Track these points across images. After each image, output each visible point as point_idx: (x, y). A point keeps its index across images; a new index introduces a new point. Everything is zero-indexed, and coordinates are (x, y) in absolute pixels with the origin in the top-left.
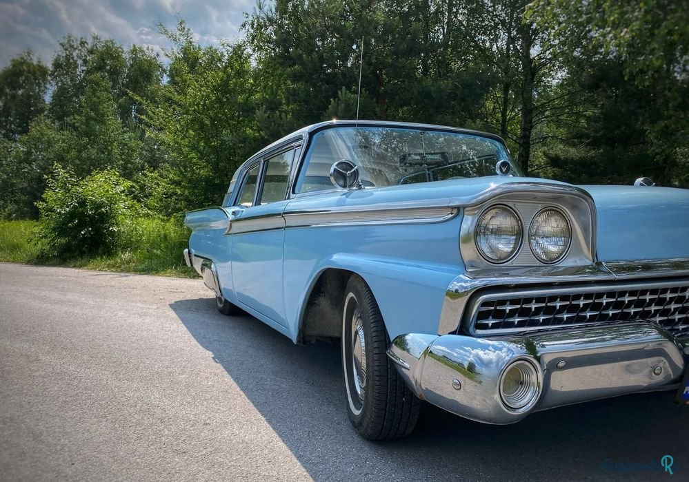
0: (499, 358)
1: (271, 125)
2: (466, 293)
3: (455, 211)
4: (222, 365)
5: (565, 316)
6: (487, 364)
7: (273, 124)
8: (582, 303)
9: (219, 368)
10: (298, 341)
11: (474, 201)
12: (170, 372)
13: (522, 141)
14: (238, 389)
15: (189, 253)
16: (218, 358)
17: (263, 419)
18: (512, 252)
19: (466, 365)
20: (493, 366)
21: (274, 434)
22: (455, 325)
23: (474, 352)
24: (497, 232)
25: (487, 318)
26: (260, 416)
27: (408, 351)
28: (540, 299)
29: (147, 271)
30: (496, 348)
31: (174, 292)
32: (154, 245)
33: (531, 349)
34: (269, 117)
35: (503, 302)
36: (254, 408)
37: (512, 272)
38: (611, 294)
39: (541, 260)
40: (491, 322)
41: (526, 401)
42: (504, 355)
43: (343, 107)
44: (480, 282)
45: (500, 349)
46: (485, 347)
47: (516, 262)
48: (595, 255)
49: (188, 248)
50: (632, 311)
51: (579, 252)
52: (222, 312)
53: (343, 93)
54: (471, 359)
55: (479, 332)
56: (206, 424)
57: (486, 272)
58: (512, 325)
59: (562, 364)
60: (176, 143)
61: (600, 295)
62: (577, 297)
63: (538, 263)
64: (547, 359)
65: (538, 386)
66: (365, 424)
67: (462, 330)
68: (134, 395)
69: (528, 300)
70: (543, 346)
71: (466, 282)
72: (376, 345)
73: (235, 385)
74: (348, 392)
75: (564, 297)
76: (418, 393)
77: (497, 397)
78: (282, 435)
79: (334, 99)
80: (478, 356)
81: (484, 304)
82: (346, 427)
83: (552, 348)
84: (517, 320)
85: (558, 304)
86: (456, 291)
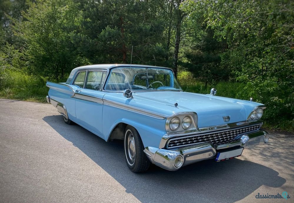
0: (174, 155)
1: (76, 39)
2: (167, 139)
3: (164, 118)
4: (78, 147)
5: (189, 142)
6: (171, 156)
7: (77, 38)
8: (193, 139)
9: (77, 149)
10: (108, 141)
11: (169, 117)
12: (61, 151)
13: (176, 46)
14: (88, 157)
15: (49, 98)
16: (75, 144)
17: (101, 167)
18: (177, 128)
19: (165, 155)
20: (173, 157)
21: (106, 172)
22: (164, 146)
23: (168, 153)
24: (174, 123)
25: (171, 144)
26: (99, 166)
27: (149, 150)
28: (183, 139)
29: (21, 98)
30: (173, 153)
31: (40, 112)
32: (20, 85)
33: (181, 152)
34: (75, 35)
35: (175, 141)
36: (96, 164)
37: (177, 133)
38: (200, 136)
39: (184, 129)
40: (172, 145)
41: (180, 165)
42: (175, 154)
43: (107, 34)
44: (170, 136)
45: (174, 153)
46: (171, 152)
47: (178, 130)
48: (197, 126)
49: (48, 95)
50: (205, 140)
51: (194, 127)
52: (67, 123)
53: (108, 28)
54: (167, 154)
55: (169, 148)
56: (83, 170)
57: (171, 133)
58: (177, 145)
59: (188, 156)
60: (29, 39)
61: (198, 137)
62: (192, 138)
63: (184, 130)
64: (184, 155)
65: (183, 162)
66: (134, 169)
67: (165, 148)
68: (53, 161)
69: (181, 139)
70: (184, 151)
71: (166, 136)
72: (139, 147)
73: (86, 155)
74: (127, 158)
75: (189, 138)
76: (153, 163)
77: (174, 165)
78: (108, 172)
79: (104, 30)
80: (169, 154)
81: (171, 141)
82: (127, 168)
83: (186, 151)
84: (178, 144)
85: (188, 140)
86: (164, 138)
